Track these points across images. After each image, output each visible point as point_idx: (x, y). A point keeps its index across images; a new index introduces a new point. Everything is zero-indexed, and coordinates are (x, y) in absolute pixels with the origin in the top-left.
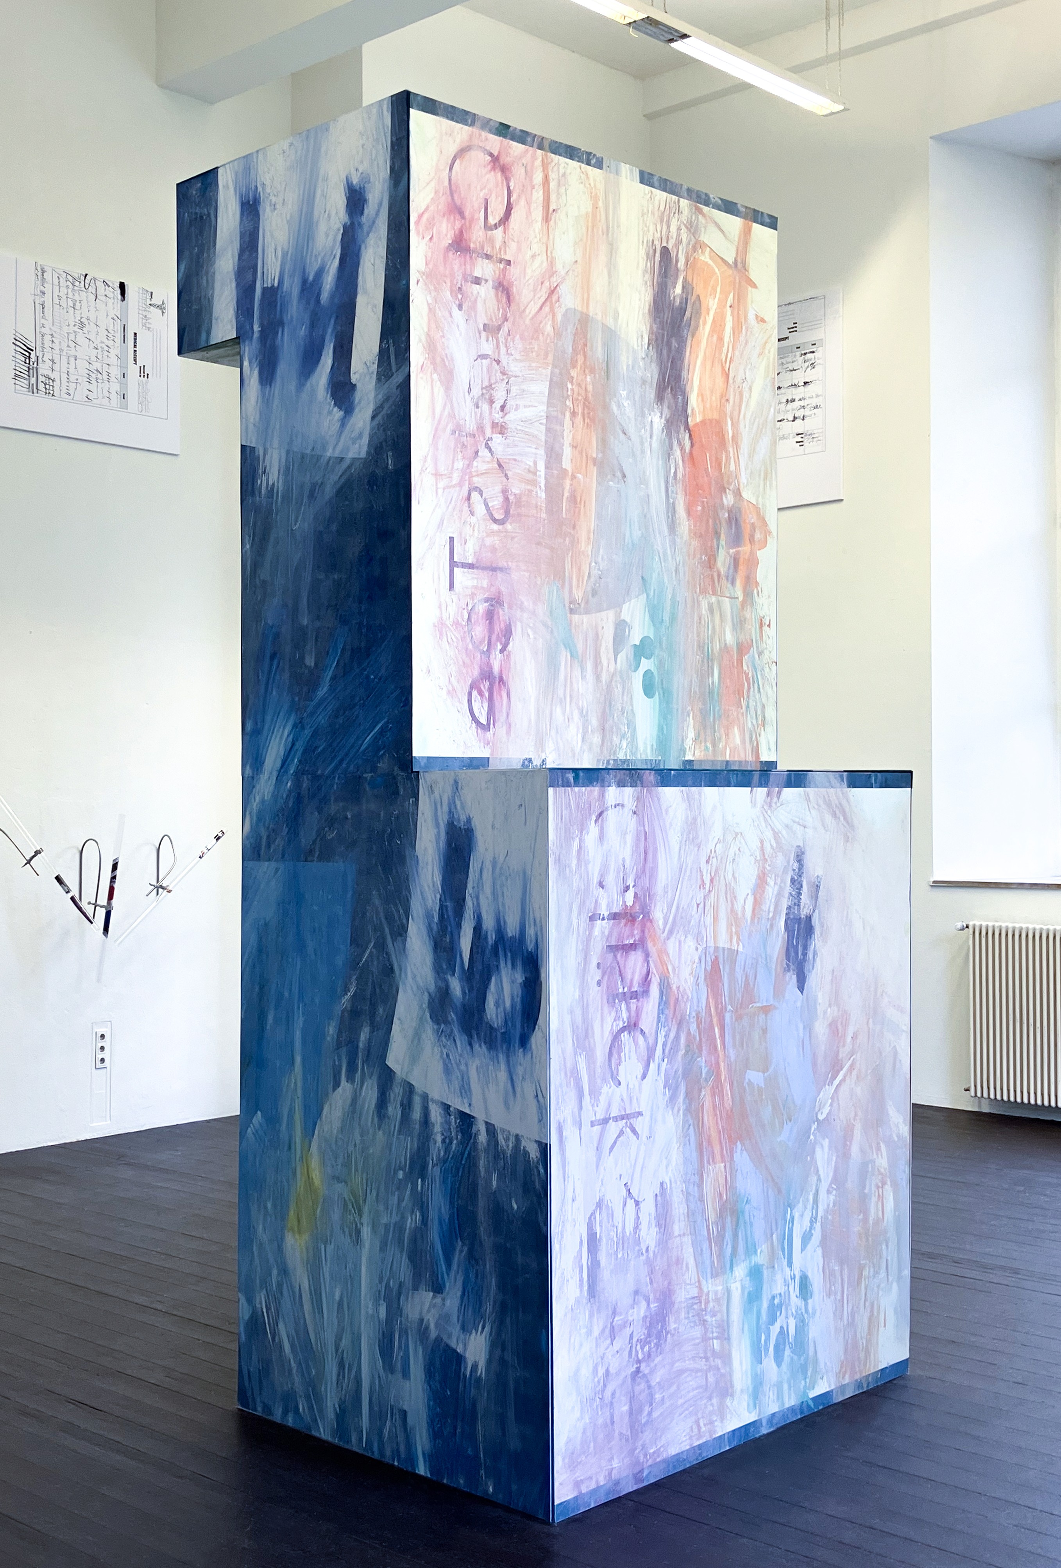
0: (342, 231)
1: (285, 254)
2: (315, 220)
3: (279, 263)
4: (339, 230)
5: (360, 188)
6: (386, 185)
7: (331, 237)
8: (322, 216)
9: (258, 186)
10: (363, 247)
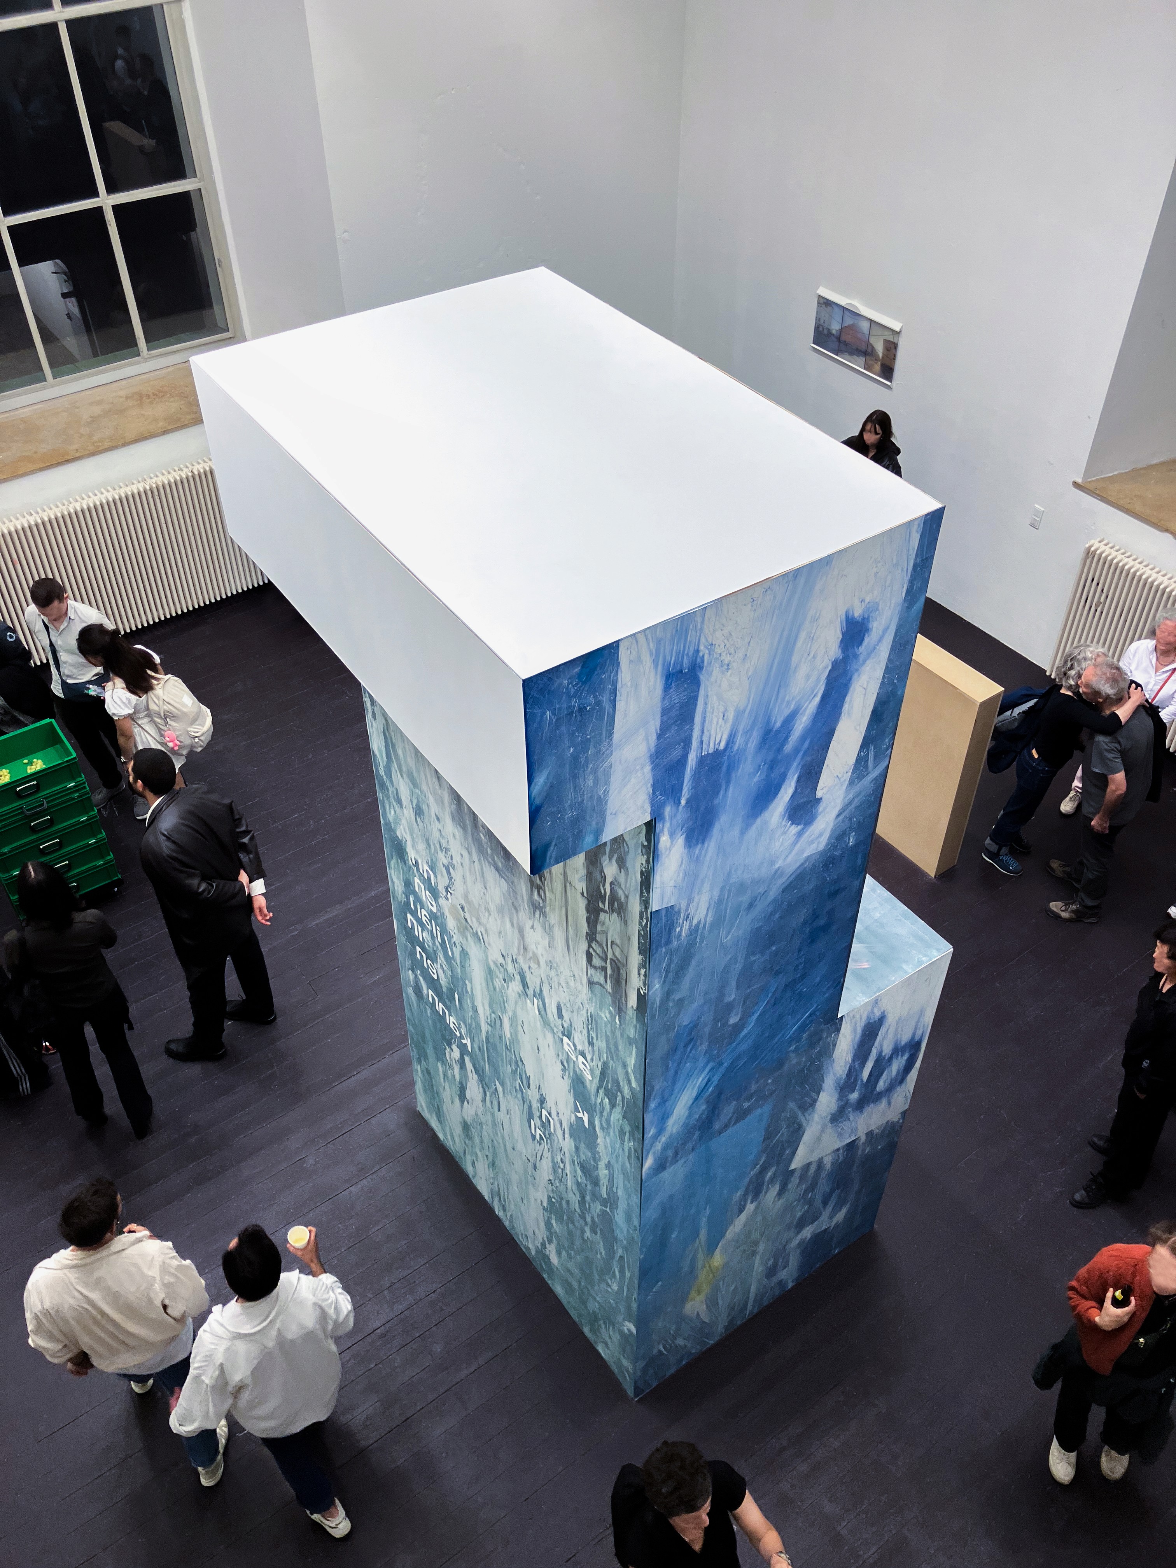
0: (830, 668)
1: (739, 715)
2: (793, 665)
3: (729, 725)
4: (826, 668)
5: (864, 619)
6: (899, 608)
7: (813, 678)
8: (803, 660)
9: (702, 648)
10: (855, 677)
